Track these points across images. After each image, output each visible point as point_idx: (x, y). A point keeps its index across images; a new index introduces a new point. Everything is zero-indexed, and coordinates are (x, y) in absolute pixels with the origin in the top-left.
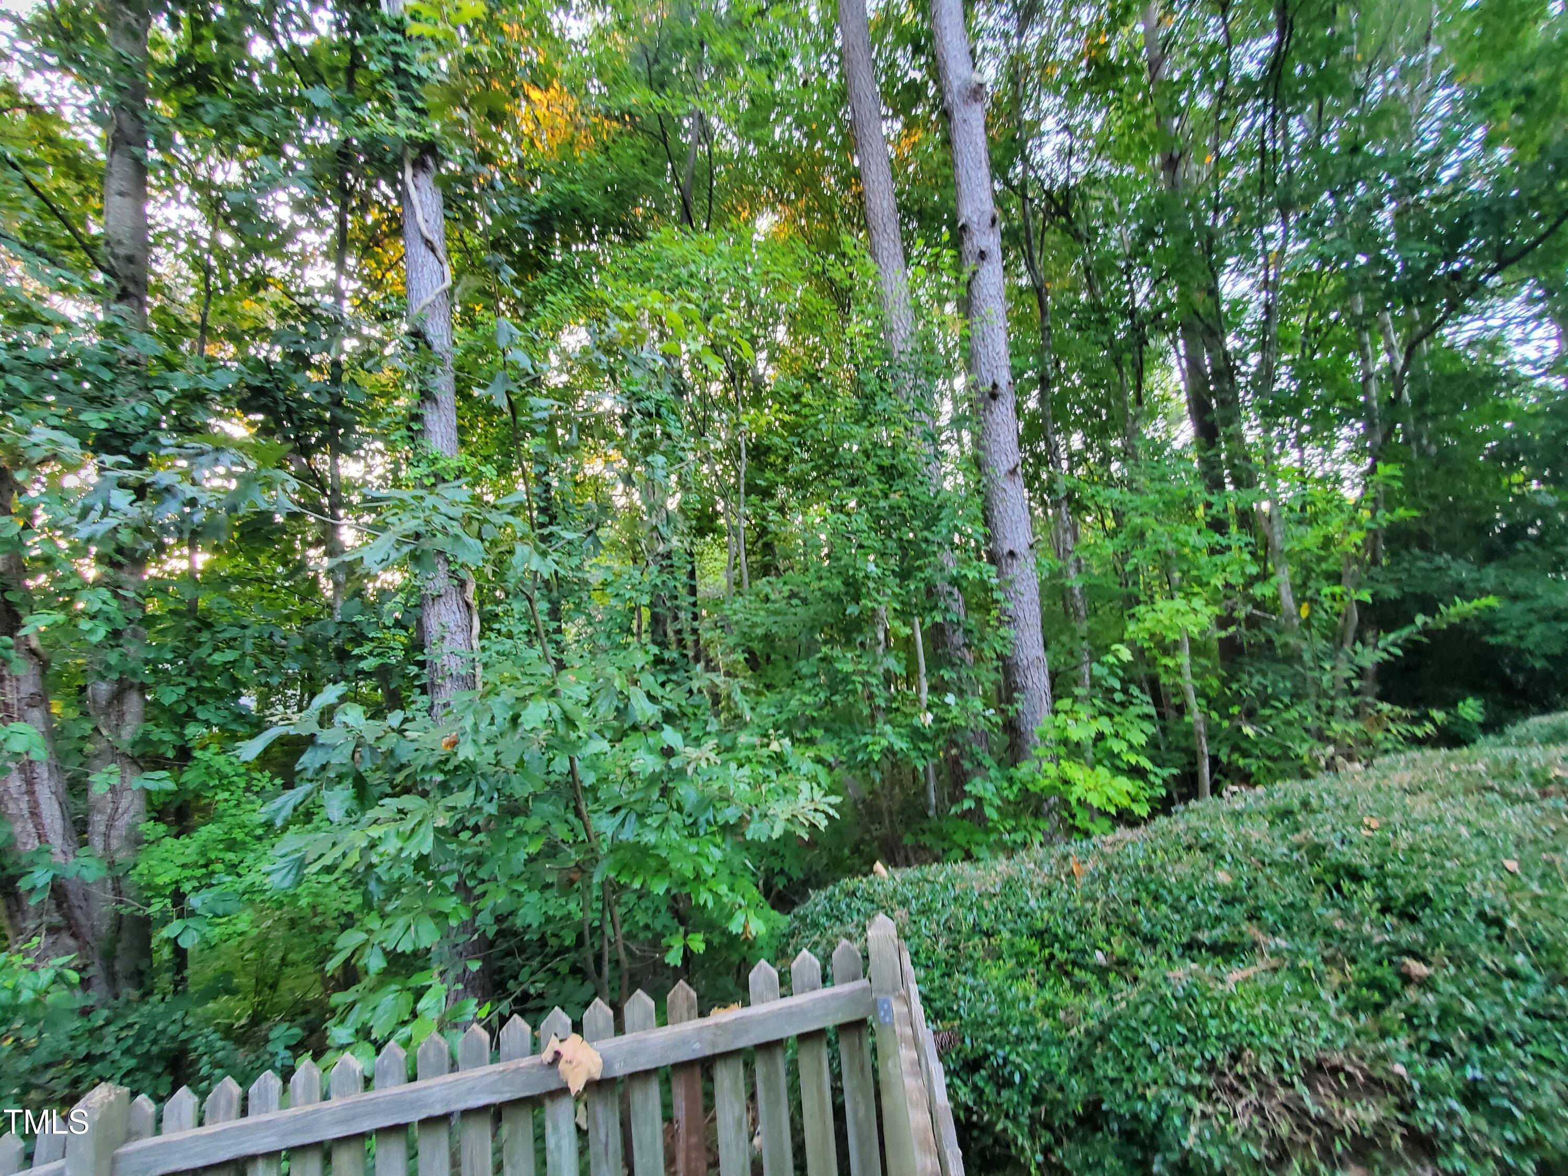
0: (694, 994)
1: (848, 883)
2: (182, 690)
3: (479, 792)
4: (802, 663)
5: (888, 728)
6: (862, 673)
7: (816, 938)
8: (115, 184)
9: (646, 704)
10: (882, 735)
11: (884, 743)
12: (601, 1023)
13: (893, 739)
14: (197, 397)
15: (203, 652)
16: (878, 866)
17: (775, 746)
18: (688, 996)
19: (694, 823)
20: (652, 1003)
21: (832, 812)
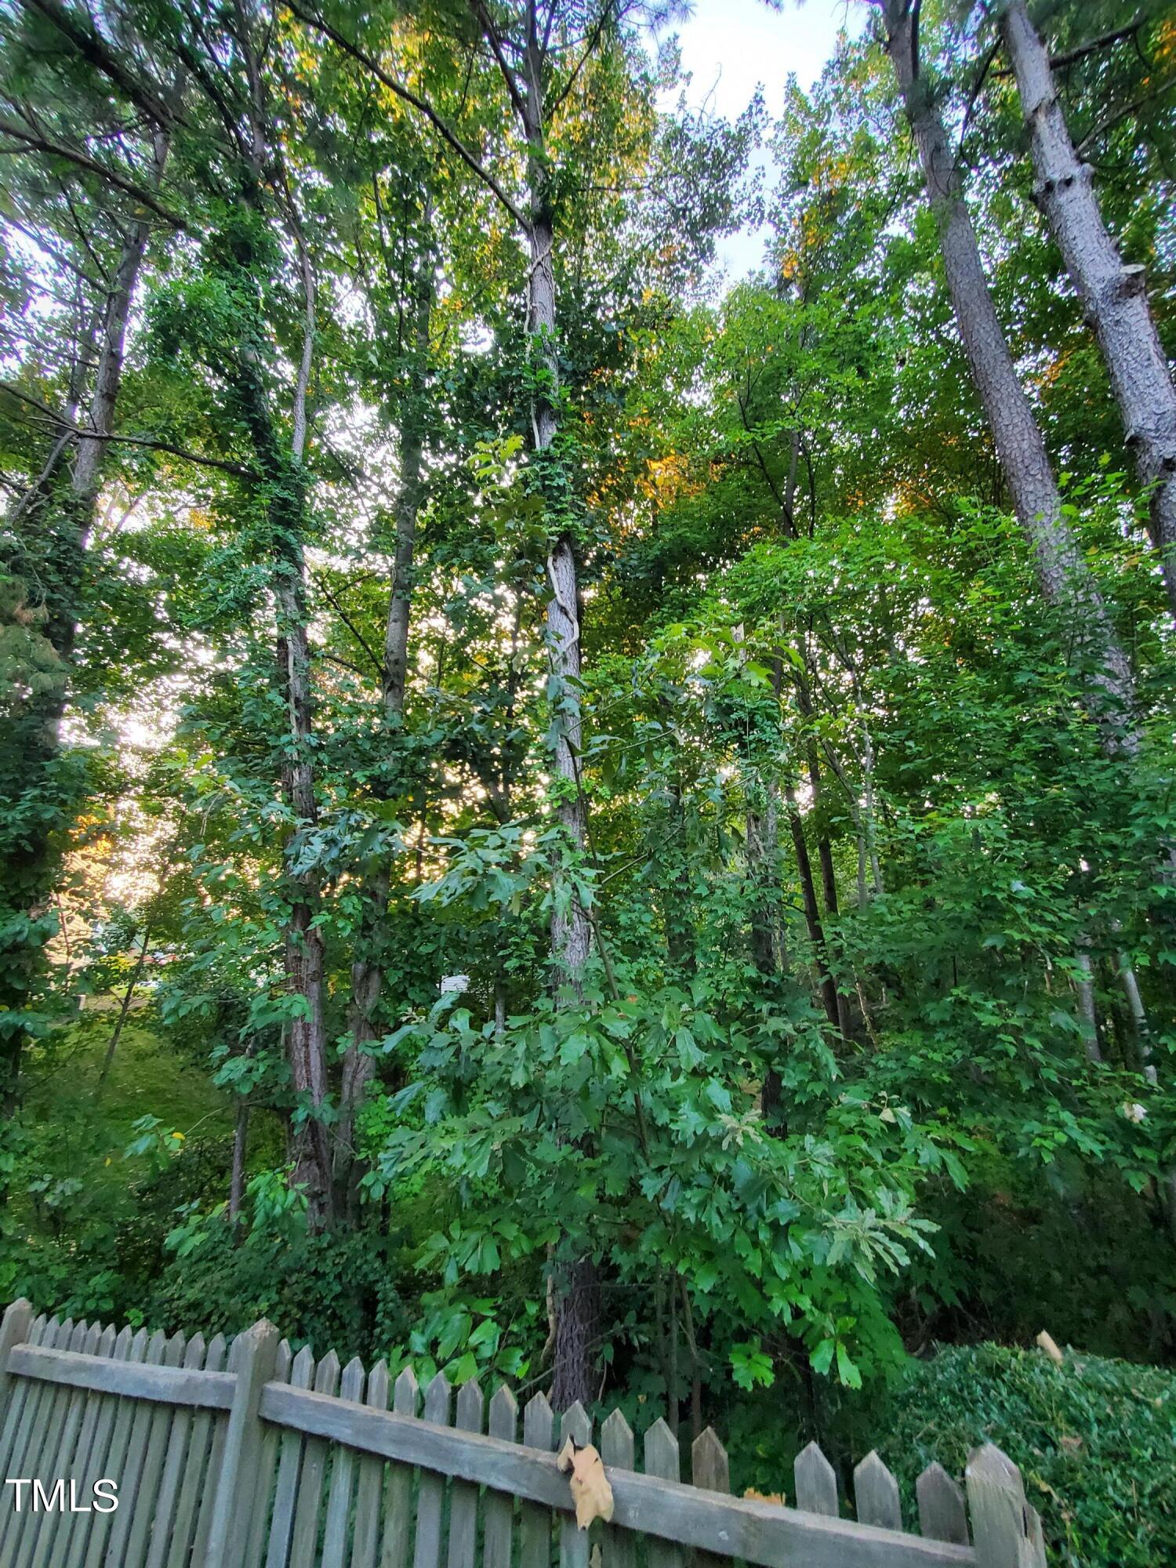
0: (724, 1454)
1: (995, 1351)
2: (401, 974)
3: (541, 1119)
4: (930, 1006)
5: (1066, 1116)
6: (1016, 1031)
7: (931, 1426)
8: (393, 615)
9: (694, 1049)
10: (1060, 1125)
11: (1061, 1138)
12: (620, 1444)
13: (1076, 1134)
14: (420, 751)
15: (414, 946)
16: (1045, 1338)
17: (887, 1115)
18: (717, 1457)
19: (743, 1209)
20: (675, 1445)
21: (923, 1244)
